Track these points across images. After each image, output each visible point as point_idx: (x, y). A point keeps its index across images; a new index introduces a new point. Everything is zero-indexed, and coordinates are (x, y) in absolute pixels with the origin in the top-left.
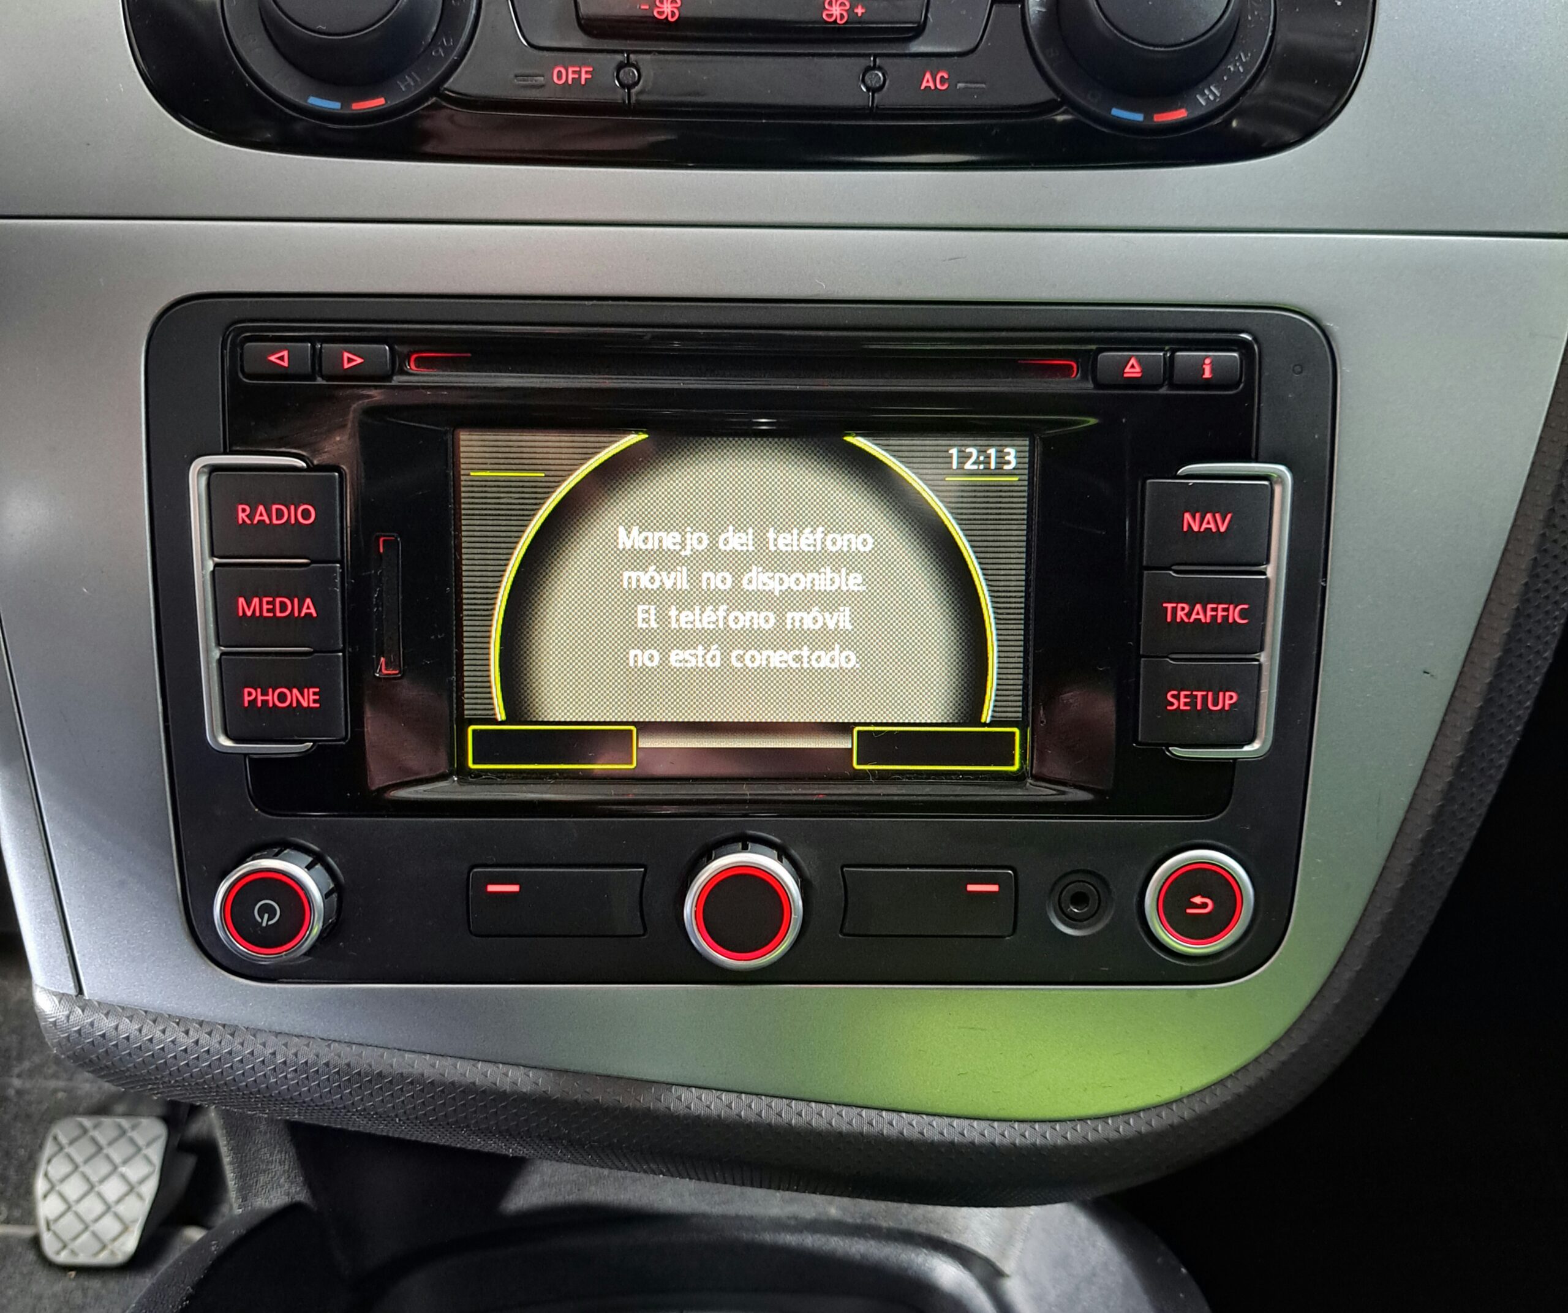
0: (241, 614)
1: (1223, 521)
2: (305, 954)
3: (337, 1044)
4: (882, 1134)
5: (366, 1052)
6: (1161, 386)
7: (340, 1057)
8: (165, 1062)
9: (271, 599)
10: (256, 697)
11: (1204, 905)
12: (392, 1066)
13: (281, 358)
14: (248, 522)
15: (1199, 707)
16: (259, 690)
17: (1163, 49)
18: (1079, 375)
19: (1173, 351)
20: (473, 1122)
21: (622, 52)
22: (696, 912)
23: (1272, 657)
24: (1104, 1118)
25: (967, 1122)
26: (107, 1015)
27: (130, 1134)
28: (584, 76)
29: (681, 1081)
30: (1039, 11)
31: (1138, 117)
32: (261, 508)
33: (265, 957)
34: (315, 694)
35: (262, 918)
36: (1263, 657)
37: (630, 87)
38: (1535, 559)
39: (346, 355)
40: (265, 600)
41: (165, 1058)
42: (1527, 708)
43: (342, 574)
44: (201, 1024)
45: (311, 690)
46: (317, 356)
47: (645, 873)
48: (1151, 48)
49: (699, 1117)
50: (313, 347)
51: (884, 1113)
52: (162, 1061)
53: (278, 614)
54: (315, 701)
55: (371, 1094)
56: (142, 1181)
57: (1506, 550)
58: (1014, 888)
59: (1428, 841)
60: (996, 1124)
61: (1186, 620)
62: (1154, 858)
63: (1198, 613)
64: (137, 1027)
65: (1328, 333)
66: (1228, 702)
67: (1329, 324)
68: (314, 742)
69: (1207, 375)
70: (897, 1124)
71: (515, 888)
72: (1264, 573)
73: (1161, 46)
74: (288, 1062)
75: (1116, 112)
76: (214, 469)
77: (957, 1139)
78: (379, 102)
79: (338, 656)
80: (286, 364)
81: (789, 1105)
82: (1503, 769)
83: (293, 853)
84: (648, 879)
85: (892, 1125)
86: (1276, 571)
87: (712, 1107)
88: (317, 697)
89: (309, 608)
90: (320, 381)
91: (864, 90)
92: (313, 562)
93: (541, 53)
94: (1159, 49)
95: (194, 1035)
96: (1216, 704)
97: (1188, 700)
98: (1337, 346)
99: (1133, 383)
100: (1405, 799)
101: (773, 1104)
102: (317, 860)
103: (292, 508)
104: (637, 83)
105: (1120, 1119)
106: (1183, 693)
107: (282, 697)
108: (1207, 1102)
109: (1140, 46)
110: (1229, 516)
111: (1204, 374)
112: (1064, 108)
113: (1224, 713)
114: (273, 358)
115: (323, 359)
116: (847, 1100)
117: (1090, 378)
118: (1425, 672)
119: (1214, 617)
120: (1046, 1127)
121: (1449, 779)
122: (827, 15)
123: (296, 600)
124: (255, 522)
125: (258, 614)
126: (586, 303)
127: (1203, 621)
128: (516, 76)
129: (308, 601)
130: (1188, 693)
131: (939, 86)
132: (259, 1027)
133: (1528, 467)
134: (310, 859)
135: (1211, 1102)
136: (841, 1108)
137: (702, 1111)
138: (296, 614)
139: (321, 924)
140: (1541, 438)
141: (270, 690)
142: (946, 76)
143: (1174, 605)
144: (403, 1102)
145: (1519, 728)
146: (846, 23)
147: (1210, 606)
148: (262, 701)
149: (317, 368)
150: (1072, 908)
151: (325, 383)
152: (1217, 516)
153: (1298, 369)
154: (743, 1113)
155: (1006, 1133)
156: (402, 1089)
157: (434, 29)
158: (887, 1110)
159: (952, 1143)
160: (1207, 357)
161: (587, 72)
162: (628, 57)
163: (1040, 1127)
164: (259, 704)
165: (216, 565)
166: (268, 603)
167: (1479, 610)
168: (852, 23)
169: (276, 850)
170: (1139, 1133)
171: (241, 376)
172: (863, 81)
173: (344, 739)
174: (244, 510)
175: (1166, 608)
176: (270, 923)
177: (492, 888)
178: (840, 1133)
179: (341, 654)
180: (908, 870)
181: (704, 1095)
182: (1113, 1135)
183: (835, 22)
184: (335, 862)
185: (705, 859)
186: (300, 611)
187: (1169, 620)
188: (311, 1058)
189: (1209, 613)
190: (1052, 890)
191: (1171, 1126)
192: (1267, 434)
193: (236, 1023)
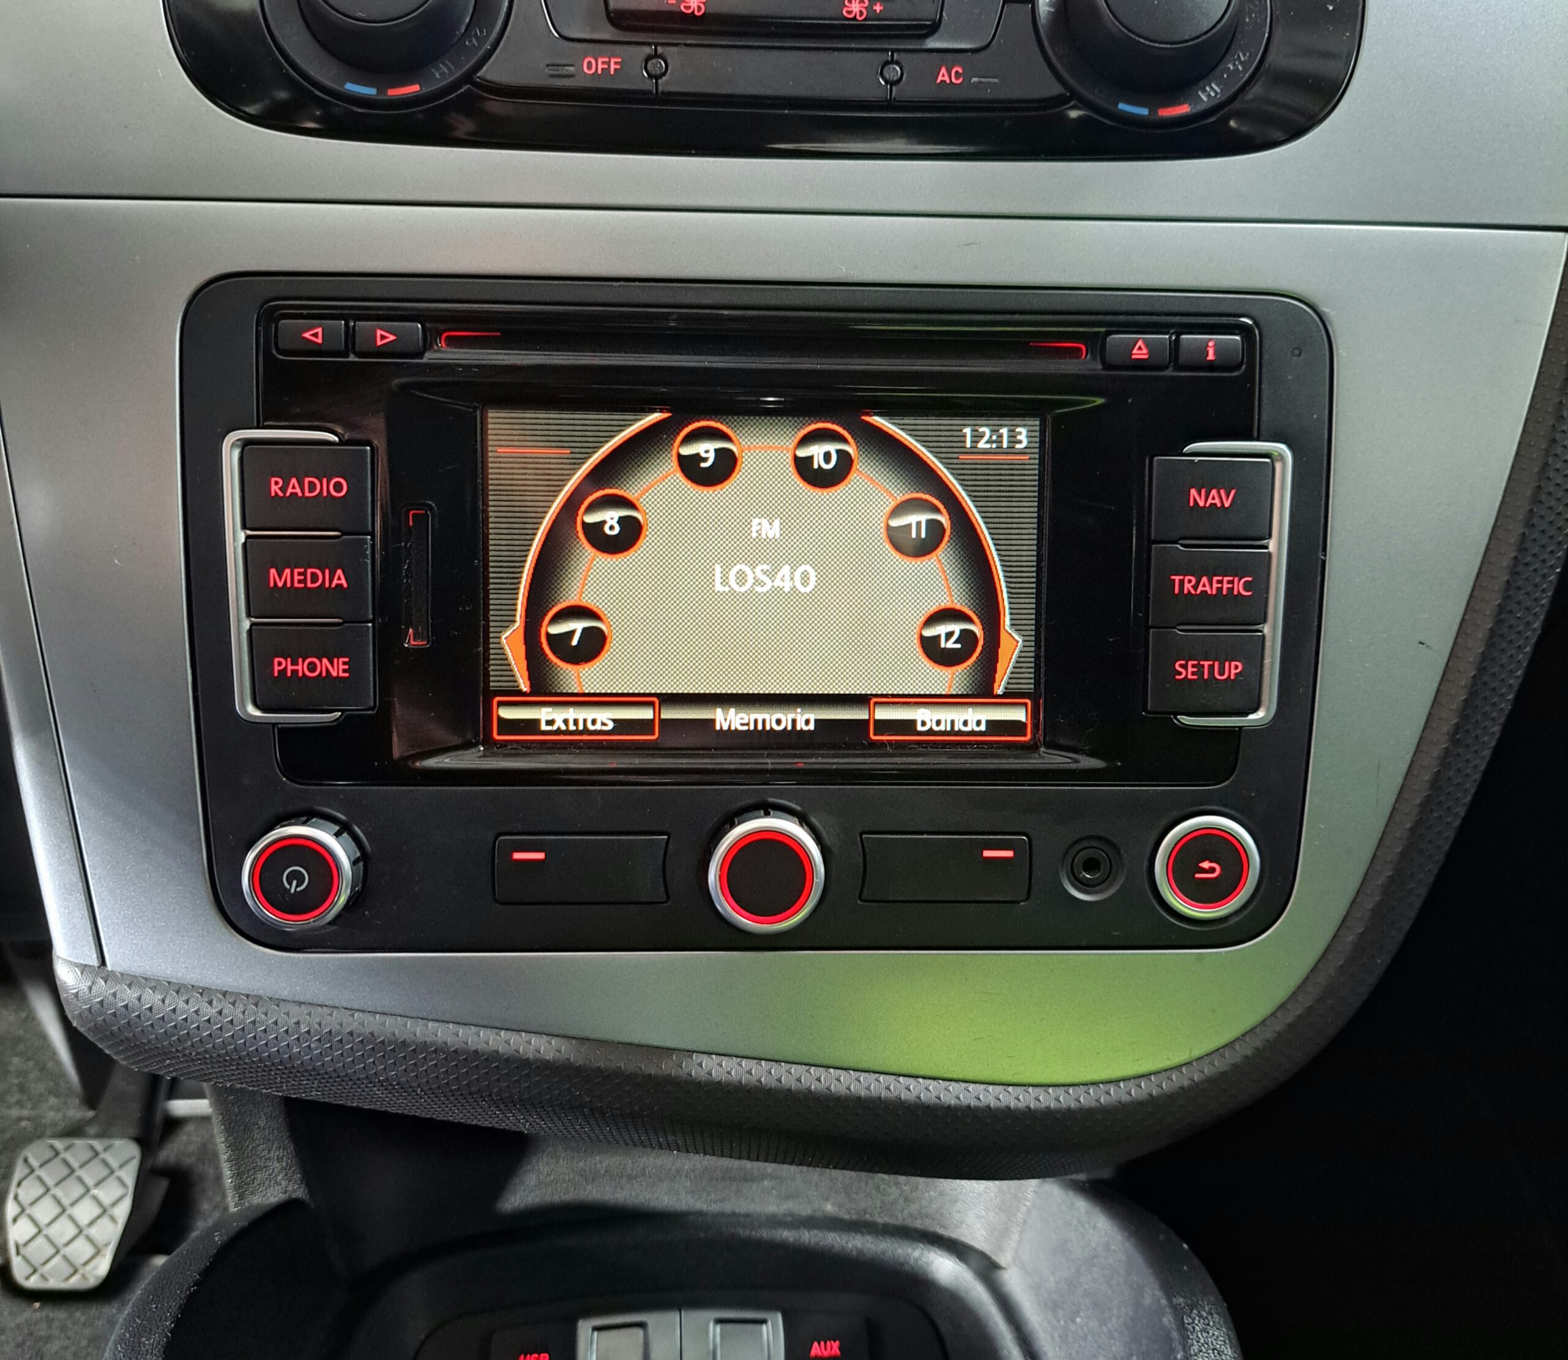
0: (272, 585)
1: (1228, 496)
2: (330, 923)
3: (360, 1014)
4: (900, 1099)
5: (389, 1021)
6: (1166, 367)
7: (363, 1026)
8: (188, 1033)
9: (302, 570)
10: (286, 668)
11: (1212, 870)
12: (415, 1035)
13: (316, 335)
14: (281, 494)
15: (1206, 677)
16: (289, 660)
17: (1168, 46)
18: (1088, 356)
19: (1178, 335)
20: (495, 1090)
21: (649, 44)
22: (720, 876)
23: (1274, 628)
24: (1116, 1082)
25: (983, 1087)
26: (130, 986)
27: (103, 1156)
28: (613, 67)
29: (702, 1049)
30: (1049, 12)
31: (1144, 112)
32: (294, 480)
33: (292, 924)
34: (344, 663)
35: (290, 885)
36: (1266, 629)
37: (658, 78)
38: (1524, 534)
39: (379, 332)
40: (296, 571)
41: (188, 1028)
42: (1517, 677)
43: (373, 546)
44: (224, 994)
45: (341, 660)
46: (350, 334)
47: (668, 839)
48: (1157, 45)
49: (719, 1083)
50: (347, 325)
51: (901, 1079)
52: (185, 1032)
53: (309, 585)
54: (344, 671)
55: (395, 1063)
56: (114, 1204)
57: (1495, 526)
58: (1027, 854)
59: (1426, 806)
60: (1010, 1089)
61: (1193, 592)
62: (1164, 823)
63: (1204, 586)
64: (160, 997)
65: (1324, 318)
66: (1233, 672)
67: (1325, 309)
68: (343, 711)
69: (1211, 357)
70: (914, 1089)
71: (540, 856)
72: (1266, 547)
73: (1166, 43)
74: (312, 1032)
75: (1122, 106)
76: (246, 443)
77: (973, 1103)
78: (415, 88)
79: (368, 627)
80: (320, 341)
81: (808, 1071)
82: (1497, 736)
83: (321, 821)
84: (671, 846)
85: (909, 1090)
86: (1277, 546)
87: (733, 1073)
88: (346, 667)
89: (340, 579)
90: (352, 358)
91: (883, 83)
92: (344, 534)
93: (571, 44)
94: (1165, 46)
95: (217, 1005)
96: (1222, 673)
97: (1195, 670)
98: (1333, 331)
99: (1140, 365)
100: (1404, 766)
101: (793, 1071)
102: (343, 829)
103: (325, 481)
104: (664, 74)
105: (1131, 1083)
106: (1190, 663)
107: (312, 667)
108: (1216, 1064)
109: (1147, 43)
110: (1233, 492)
111: (1207, 355)
112: (1072, 103)
113: (1230, 683)
114: (307, 335)
115: (357, 336)
116: (864, 1066)
117: (1099, 360)
118: (1421, 643)
119: (1220, 590)
120: (1060, 1091)
121: (1445, 746)
122: (847, 12)
123: (327, 572)
124: (288, 494)
125: (289, 585)
126: (614, 284)
127: (1209, 592)
128: (548, 65)
129: (339, 572)
130: (1196, 662)
131: (954, 80)
132: (282, 998)
133: (1515, 448)
134: (337, 828)
135: (1220, 1065)
136: (859, 1073)
137: (724, 1078)
138: (327, 585)
139: (349, 891)
140: (1527, 420)
141: (300, 660)
142: (960, 71)
143: (1182, 577)
144: (426, 1071)
145: (1510, 697)
146: (865, 20)
147: (1215, 579)
148: (292, 671)
149: (350, 346)
150: (1084, 873)
151: (357, 359)
152: (1222, 492)
153: (1297, 352)
154: (763, 1079)
155: (1021, 1097)
156: (425, 1058)
157: (467, 20)
158: (904, 1076)
159: (969, 1107)
160: (1211, 340)
161: (616, 63)
162: (656, 49)
163: (1053, 1091)
164: (289, 674)
165: (248, 537)
166: (299, 574)
167: (1471, 583)
168: (872, 20)
169: (304, 819)
170: (1151, 1095)
171: (274, 352)
172: (882, 74)
173: (372, 709)
174: (277, 483)
175: (1174, 580)
176: (299, 889)
177: (517, 856)
178: (859, 1098)
179: (370, 625)
180: (925, 836)
181: (725, 1061)
182: (1125, 1098)
183: (854, 18)
184: (362, 831)
185: (727, 826)
186: (331, 582)
187: (1177, 591)
188: (336, 1027)
189: (1215, 585)
190: (1066, 853)
191: (1182, 1088)
192: (1267, 413)
193: (261, 992)
